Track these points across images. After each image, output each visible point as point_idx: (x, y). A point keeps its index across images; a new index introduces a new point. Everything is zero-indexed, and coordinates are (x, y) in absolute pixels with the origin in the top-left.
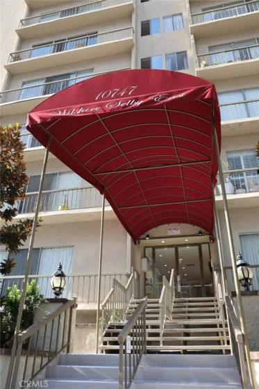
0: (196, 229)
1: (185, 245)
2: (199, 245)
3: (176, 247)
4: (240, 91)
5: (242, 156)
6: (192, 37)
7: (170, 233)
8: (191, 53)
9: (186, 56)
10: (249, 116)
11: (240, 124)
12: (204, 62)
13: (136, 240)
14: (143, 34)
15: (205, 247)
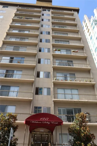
0: (48, 130)
1: (44, 134)
2: (48, 134)
3: (41, 134)
4: (63, 89)
5: (62, 109)
6: (52, 69)
7: (41, 131)
8: (52, 73)
9: (50, 73)
10: (65, 99)
11: (63, 101)
12: (55, 78)
13: (31, 132)
14: (38, 63)
15: (49, 135)
